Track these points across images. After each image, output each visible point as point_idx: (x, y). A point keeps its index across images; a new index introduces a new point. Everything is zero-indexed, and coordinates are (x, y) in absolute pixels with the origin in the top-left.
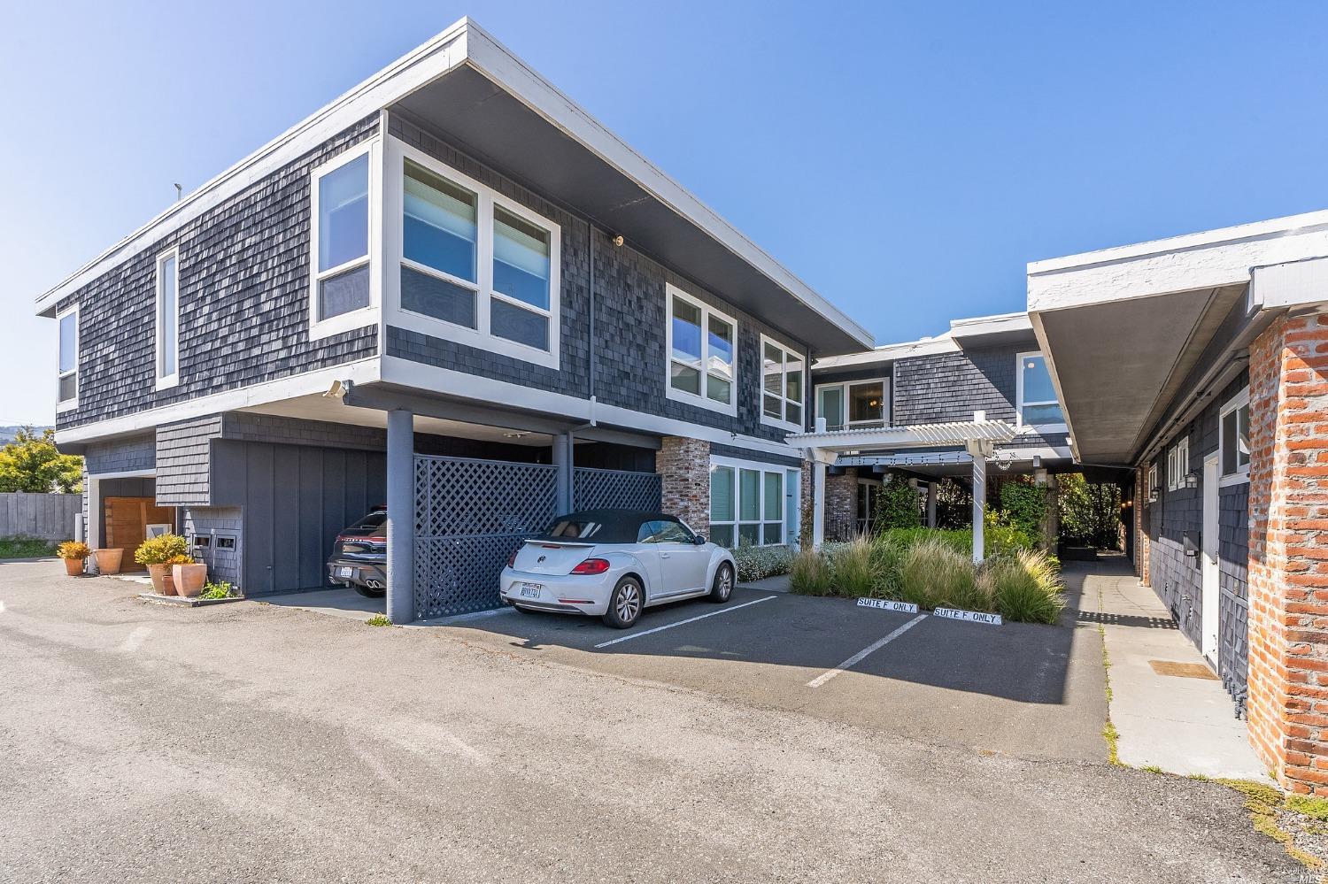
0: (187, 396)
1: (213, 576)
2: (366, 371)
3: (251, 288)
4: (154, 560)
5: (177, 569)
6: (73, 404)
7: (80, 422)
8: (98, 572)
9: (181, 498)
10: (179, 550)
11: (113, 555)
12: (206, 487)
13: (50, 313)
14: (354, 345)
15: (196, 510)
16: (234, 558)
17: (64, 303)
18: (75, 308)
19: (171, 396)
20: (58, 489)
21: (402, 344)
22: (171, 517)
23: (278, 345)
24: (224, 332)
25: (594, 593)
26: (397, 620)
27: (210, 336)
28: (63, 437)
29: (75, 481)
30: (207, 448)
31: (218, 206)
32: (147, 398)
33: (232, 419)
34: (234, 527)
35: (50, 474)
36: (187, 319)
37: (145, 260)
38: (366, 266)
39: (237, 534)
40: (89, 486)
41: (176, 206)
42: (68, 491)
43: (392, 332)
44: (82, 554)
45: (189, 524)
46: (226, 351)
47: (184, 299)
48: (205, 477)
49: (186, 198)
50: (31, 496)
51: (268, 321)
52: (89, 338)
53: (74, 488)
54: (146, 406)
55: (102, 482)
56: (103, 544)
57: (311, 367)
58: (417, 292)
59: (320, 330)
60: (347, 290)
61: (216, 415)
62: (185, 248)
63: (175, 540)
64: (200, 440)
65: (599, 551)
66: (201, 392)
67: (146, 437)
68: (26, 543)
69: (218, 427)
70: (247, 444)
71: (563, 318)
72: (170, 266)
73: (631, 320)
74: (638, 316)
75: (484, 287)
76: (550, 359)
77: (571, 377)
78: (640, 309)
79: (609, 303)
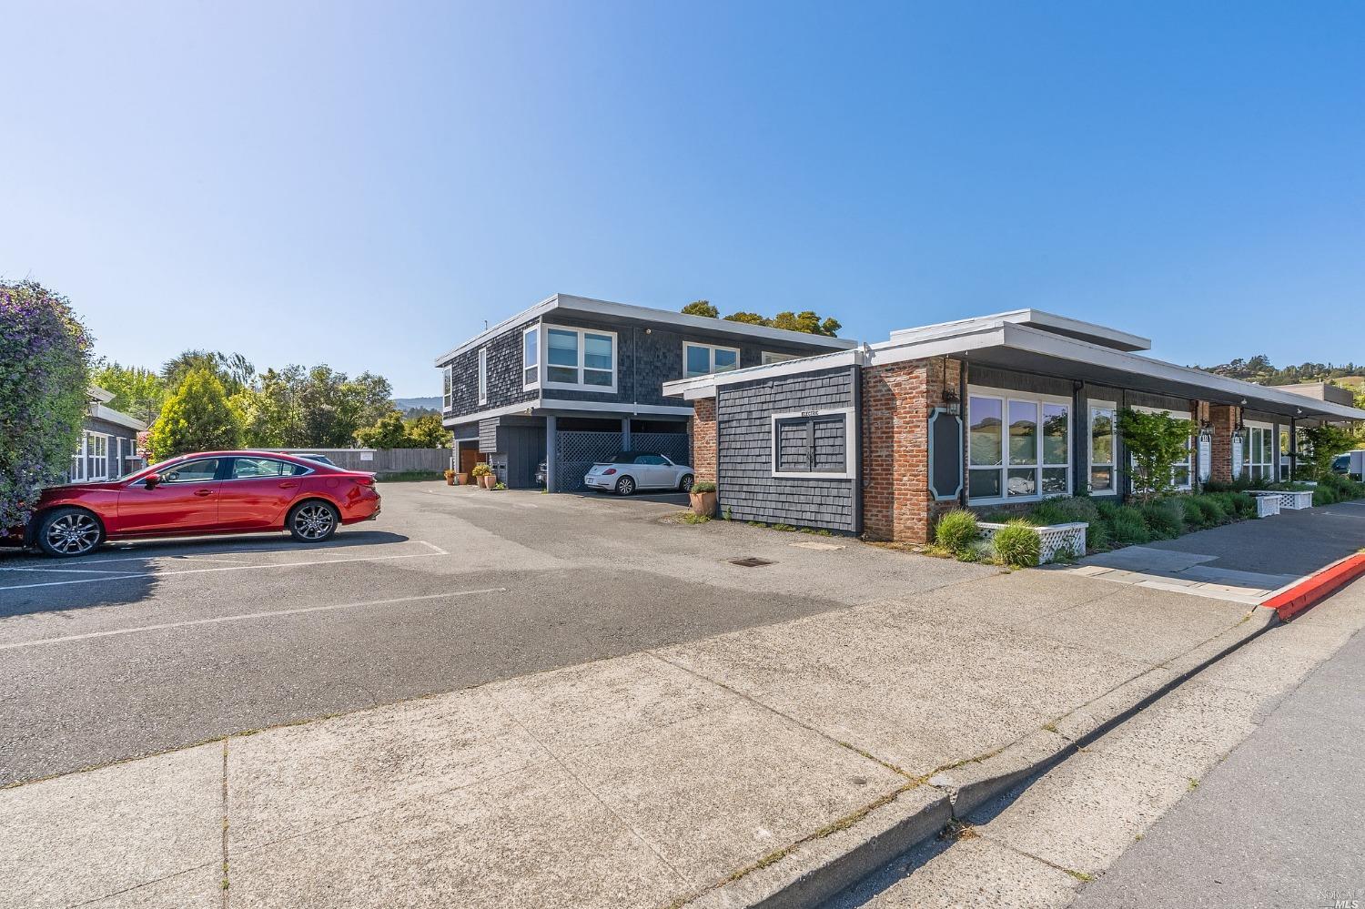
0: (488, 409)
1: (498, 481)
2: (536, 404)
3: (507, 370)
4: (479, 475)
5: (486, 477)
6: (449, 409)
7: (452, 417)
8: (459, 484)
9: (490, 449)
10: (487, 471)
11: (464, 476)
12: (495, 445)
13: (441, 366)
14: (532, 395)
15: (492, 454)
16: (505, 473)
17: (446, 364)
18: (450, 367)
19: (484, 408)
20: (440, 446)
21: (548, 394)
22: (483, 458)
23: (515, 392)
24: (500, 385)
25: (611, 482)
26: (550, 492)
27: (496, 386)
28: (446, 423)
29: (448, 441)
30: (495, 430)
31: (498, 336)
32: (475, 408)
33: (503, 418)
34: (504, 461)
35: (437, 439)
36: (489, 378)
37: (475, 351)
38: (536, 368)
39: (505, 463)
40: (454, 445)
41: (484, 333)
42: (444, 447)
43: (544, 391)
44: (453, 476)
45: (491, 460)
46: (500, 392)
47: (488, 370)
48: (495, 441)
49: (488, 331)
50: (430, 450)
51: (513, 383)
52: (457, 380)
53: (447, 445)
54: (476, 412)
55: (460, 443)
56: (460, 471)
57: (523, 401)
58: (553, 374)
59: (527, 388)
60: (532, 375)
61: (498, 417)
62: (488, 349)
63: (486, 466)
64: (493, 426)
65: (614, 466)
66: (493, 408)
67: (476, 423)
68: (428, 474)
69: (498, 422)
70: (509, 427)
71: (619, 372)
72: (483, 356)
73: (659, 364)
74: (663, 361)
75: (581, 366)
76: (613, 389)
77: (624, 395)
78: (665, 357)
79: (645, 359)
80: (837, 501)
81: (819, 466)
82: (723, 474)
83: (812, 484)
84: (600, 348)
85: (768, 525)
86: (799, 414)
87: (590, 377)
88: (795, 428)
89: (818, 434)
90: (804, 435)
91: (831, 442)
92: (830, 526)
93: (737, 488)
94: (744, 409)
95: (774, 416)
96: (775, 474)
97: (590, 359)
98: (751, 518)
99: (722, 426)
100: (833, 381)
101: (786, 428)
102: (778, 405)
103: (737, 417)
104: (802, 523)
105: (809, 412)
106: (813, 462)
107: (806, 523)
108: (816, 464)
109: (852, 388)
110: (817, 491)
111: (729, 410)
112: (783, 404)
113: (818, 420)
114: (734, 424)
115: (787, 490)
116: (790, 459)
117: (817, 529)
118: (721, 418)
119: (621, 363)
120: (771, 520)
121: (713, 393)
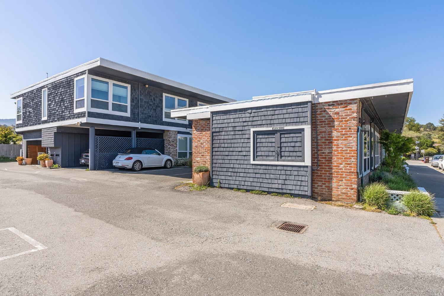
0: (49, 122)
1: (54, 163)
2: (84, 120)
3: (63, 100)
4: (41, 159)
5: (46, 161)
6: (21, 122)
7: (22, 127)
8: (26, 164)
9: (49, 145)
10: (46, 157)
11: (30, 160)
12: (53, 143)
13: (14, 98)
14: (81, 115)
15: (50, 148)
16: (59, 159)
17: (18, 97)
18: (21, 98)
19: (45, 122)
20: (12, 143)
21: (91, 115)
22: (44, 150)
23: (68, 113)
24: (57, 109)
25: (129, 164)
26: (91, 170)
27: (54, 109)
28: (18, 130)
29: (17, 141)
30: (53, 134)
31: (56, 81)
32: (39, 122)
33: (59, 128)
34: (59, 151)
35: (10, 139)
36: (49, 105)
37: (39, 90)
38: (84, 99)
39: (60, 153)
40: (23, 143)
41: (47, 79)
42: (15, 143)
43: (89, 113)
44: (22, 160)
45: (49, 151)
46: (57, 113)
47: (49, 100)
48: (53, 141)
50: (5, 145)
51: (66, 108)
52: (25, 106)
53: (16, 143)
54: (39, 124)
55: (27, 141)
56: (27, 157)
57: (74, 118)
58: (94, 104)
59: (76, 111)
60: (81, 103)
61: (55, 127)
62: (49, 89)
63: (46, 155)
64: (52, 132)
65: (131, 155)
66: (52, 122)
67: (40, 131)
68: (4, 158)
69: (56, 130)
70: (62, 133)
71: (131, 105)
72: (45, 93)
73: (151, 103)
74: (154, 102)
75: (110, 101)
76: (128, 114)
77: (133, 118)
78: (155, 100)
79: (145, 100)
80: (297, 178)
81: (283, 158)
82: (215, 161)
83: (278, 168)
84: (121, 92)
85: (247, 191)
86: (271, 129)
87: (116, 107)
88: (266, 136)
89: (283, 140)
90: (273, 140)
91: (293, 144)
92: (293, 192)
93: (225, 170)
94: (230, 125)
95: (252, 130)
96: (252, 162)
97: (115, 97)
98: (235, 186)
99: (214, 134)
100: (294, 111)
101: (260, 136)
102: (254, 123)
103: (225, 129)
104: (272, 190)
105: (278, 127)
106: (280, 156)
107: (275, 190)
108: (281, 156)
109: (309, 114)
110: (283, 172)
111: (219, 126)
112: (259, 123)
113: (284, 132)
114: (223, 133)
115: (261, 171)
116: (263, 154)
117: (283, 194)
118: (214, 130)
119: (132, 101)
120: (249, 188)
121: (208, 116)
